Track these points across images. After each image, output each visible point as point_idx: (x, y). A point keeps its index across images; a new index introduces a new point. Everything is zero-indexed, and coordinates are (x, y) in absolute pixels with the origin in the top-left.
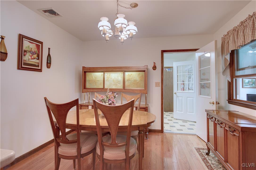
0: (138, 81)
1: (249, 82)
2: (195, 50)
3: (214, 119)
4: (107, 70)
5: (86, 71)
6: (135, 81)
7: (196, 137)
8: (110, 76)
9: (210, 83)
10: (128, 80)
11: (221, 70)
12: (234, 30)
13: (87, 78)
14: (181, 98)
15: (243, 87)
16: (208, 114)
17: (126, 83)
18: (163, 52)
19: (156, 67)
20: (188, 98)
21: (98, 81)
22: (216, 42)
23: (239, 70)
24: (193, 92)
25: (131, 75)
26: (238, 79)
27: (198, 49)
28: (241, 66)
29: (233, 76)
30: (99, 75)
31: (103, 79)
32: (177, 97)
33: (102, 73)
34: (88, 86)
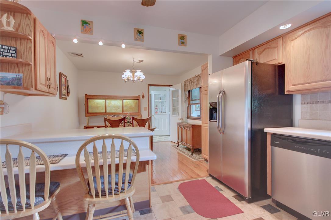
0: (133, 107)
1: (199, 106)
2: (170, 86)
3: (181, 126)
4: (109, 98)
5: (88, 98)
6: (131, 106)
7: (170, 142)
8: (111, 102)
9: (178, 108)
10: (126, 106)
11: (184, 100)
12: (190, 80)
13: (89, 104)
14: (158, 119)
15: (195, 110)
16: (178, 125)
17: (124, 108)
18: (149, 85)
19: (144, 96)
20: (163, 119)
21: (100, 106)
22: (182, 84)
23: (192, 100)
24: (166, 114)
25: (128, 102)
26: (192, 106)
27: (172, 85)
28: (193, 98)
29: (189, 104)
30: (100, 102)
31: (104, 105)
32: (155, 118)
33: (104, 100)
34: (90, 111)
